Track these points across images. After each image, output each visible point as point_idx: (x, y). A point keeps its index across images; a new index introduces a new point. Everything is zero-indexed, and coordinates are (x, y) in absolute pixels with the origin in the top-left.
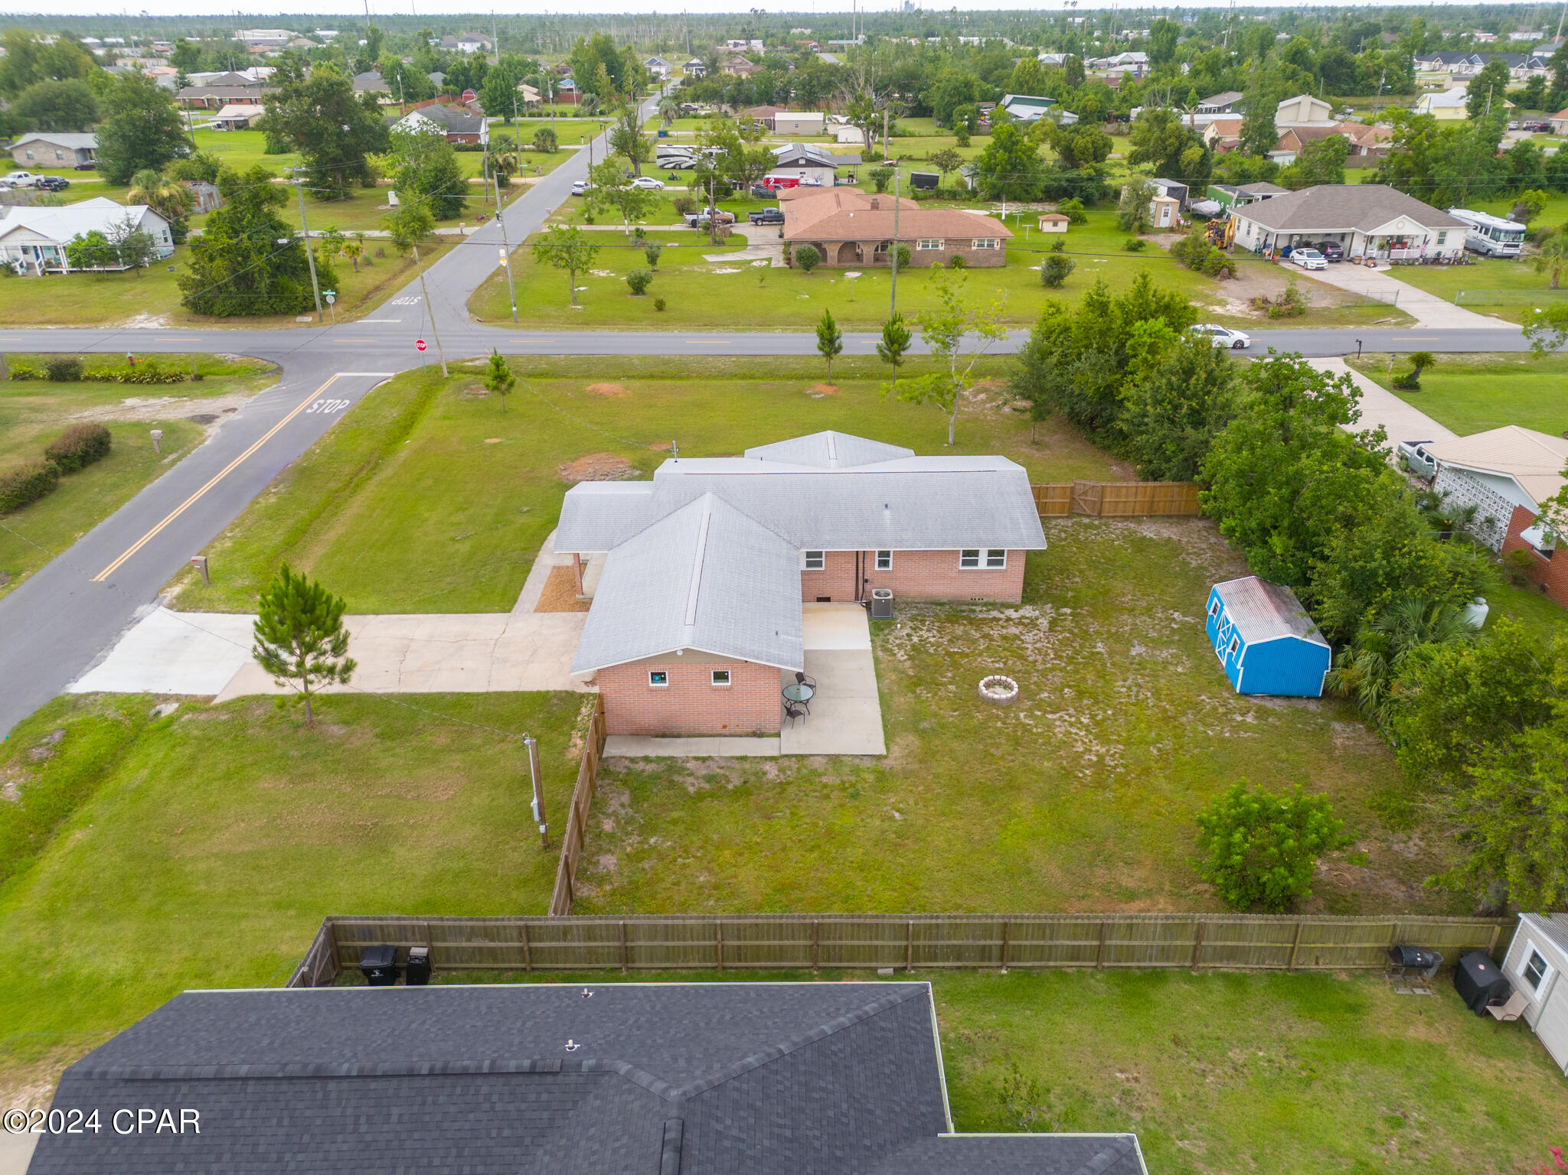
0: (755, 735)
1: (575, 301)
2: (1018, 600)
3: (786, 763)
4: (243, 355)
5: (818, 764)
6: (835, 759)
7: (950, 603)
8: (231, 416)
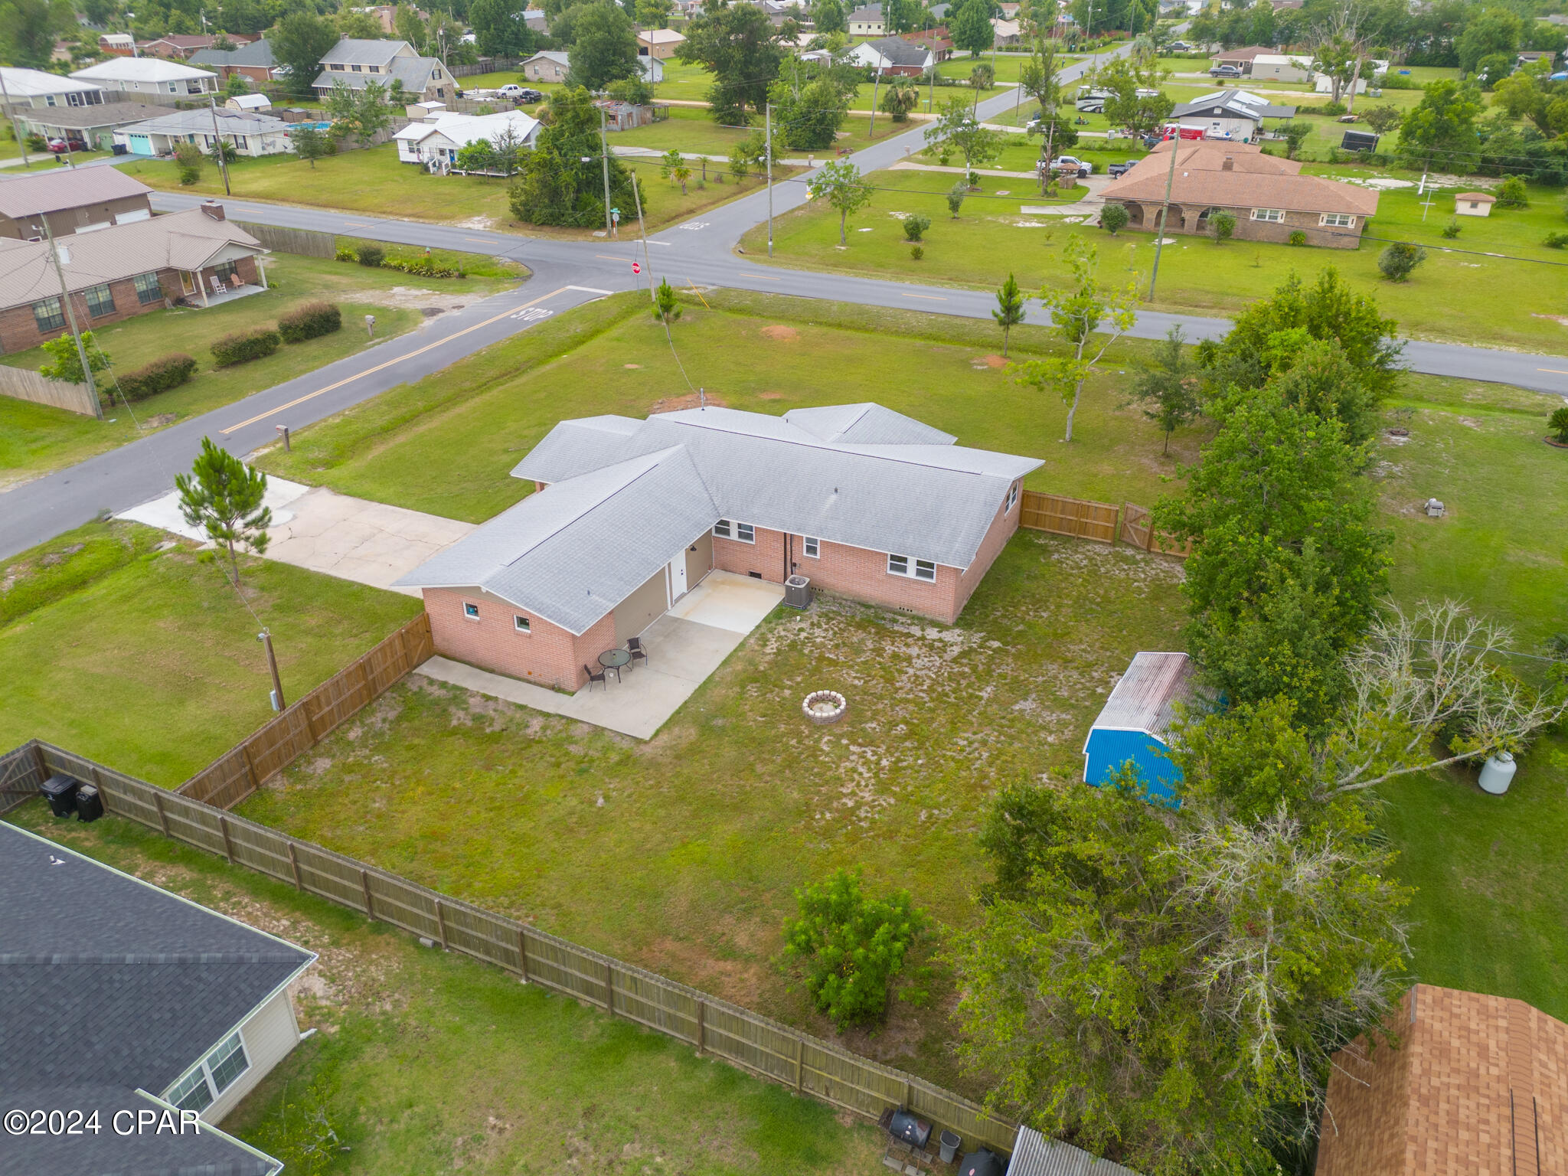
0: (553, 688)
1: (844, 242)
2: (950, 621)
3: (554, 722)
4: (515, 260)
5: (578, 731)
6: (598, 731)
7: (877, 607)
8: (456, 313)
